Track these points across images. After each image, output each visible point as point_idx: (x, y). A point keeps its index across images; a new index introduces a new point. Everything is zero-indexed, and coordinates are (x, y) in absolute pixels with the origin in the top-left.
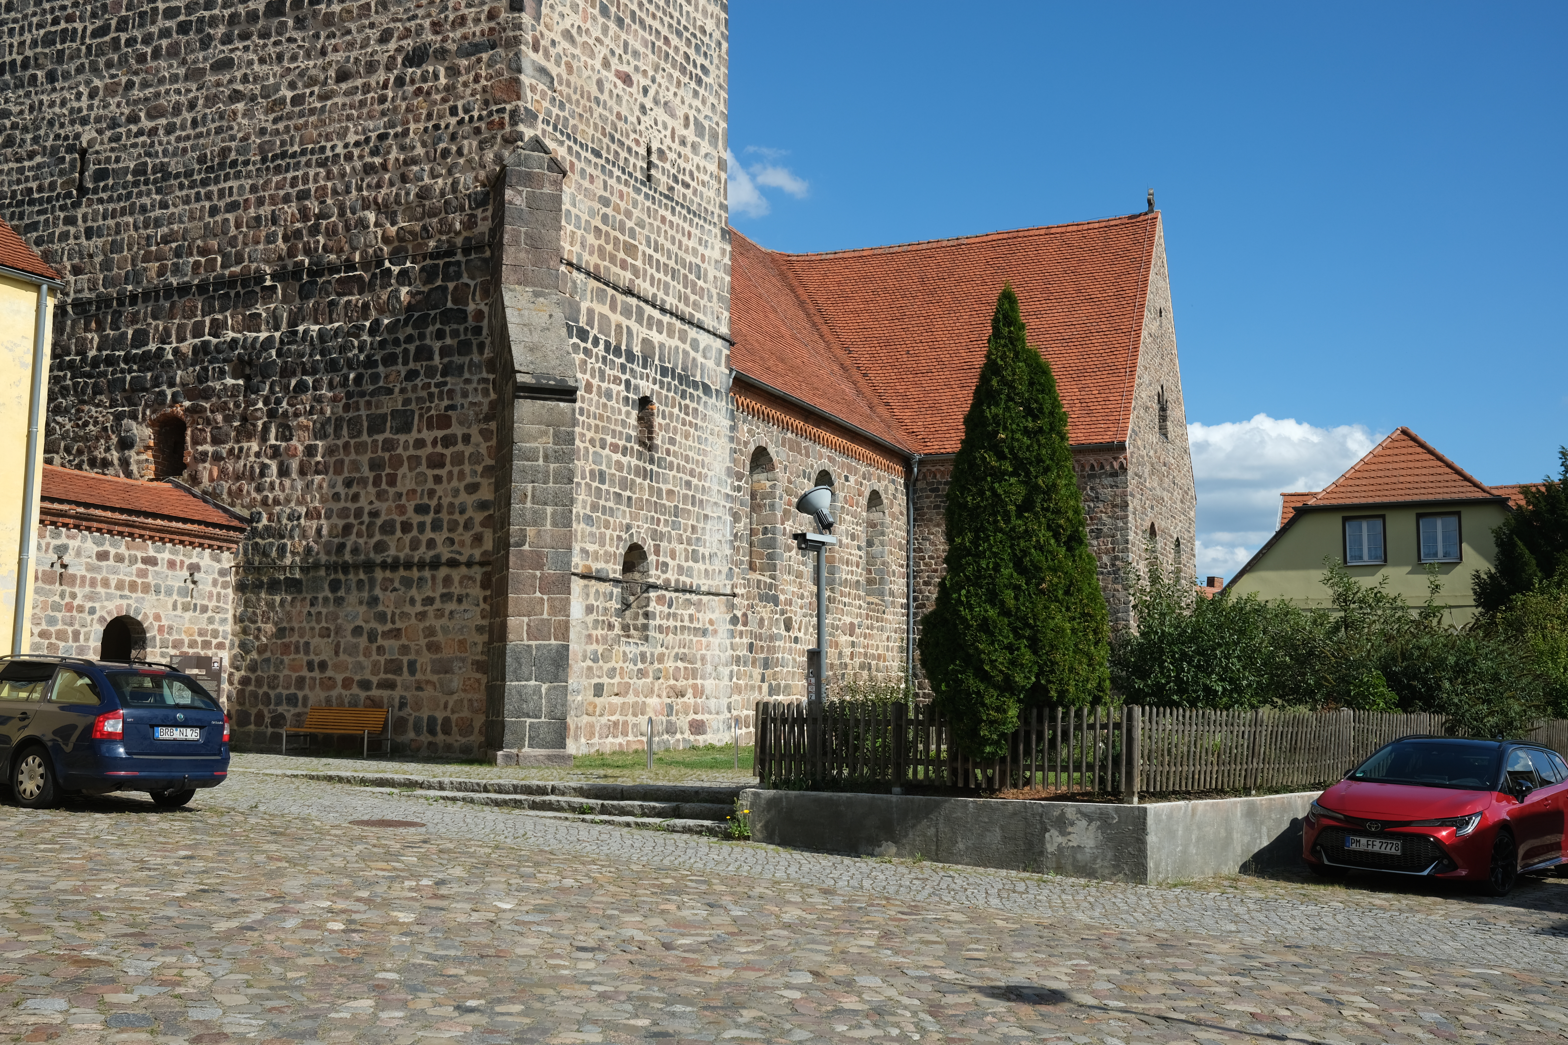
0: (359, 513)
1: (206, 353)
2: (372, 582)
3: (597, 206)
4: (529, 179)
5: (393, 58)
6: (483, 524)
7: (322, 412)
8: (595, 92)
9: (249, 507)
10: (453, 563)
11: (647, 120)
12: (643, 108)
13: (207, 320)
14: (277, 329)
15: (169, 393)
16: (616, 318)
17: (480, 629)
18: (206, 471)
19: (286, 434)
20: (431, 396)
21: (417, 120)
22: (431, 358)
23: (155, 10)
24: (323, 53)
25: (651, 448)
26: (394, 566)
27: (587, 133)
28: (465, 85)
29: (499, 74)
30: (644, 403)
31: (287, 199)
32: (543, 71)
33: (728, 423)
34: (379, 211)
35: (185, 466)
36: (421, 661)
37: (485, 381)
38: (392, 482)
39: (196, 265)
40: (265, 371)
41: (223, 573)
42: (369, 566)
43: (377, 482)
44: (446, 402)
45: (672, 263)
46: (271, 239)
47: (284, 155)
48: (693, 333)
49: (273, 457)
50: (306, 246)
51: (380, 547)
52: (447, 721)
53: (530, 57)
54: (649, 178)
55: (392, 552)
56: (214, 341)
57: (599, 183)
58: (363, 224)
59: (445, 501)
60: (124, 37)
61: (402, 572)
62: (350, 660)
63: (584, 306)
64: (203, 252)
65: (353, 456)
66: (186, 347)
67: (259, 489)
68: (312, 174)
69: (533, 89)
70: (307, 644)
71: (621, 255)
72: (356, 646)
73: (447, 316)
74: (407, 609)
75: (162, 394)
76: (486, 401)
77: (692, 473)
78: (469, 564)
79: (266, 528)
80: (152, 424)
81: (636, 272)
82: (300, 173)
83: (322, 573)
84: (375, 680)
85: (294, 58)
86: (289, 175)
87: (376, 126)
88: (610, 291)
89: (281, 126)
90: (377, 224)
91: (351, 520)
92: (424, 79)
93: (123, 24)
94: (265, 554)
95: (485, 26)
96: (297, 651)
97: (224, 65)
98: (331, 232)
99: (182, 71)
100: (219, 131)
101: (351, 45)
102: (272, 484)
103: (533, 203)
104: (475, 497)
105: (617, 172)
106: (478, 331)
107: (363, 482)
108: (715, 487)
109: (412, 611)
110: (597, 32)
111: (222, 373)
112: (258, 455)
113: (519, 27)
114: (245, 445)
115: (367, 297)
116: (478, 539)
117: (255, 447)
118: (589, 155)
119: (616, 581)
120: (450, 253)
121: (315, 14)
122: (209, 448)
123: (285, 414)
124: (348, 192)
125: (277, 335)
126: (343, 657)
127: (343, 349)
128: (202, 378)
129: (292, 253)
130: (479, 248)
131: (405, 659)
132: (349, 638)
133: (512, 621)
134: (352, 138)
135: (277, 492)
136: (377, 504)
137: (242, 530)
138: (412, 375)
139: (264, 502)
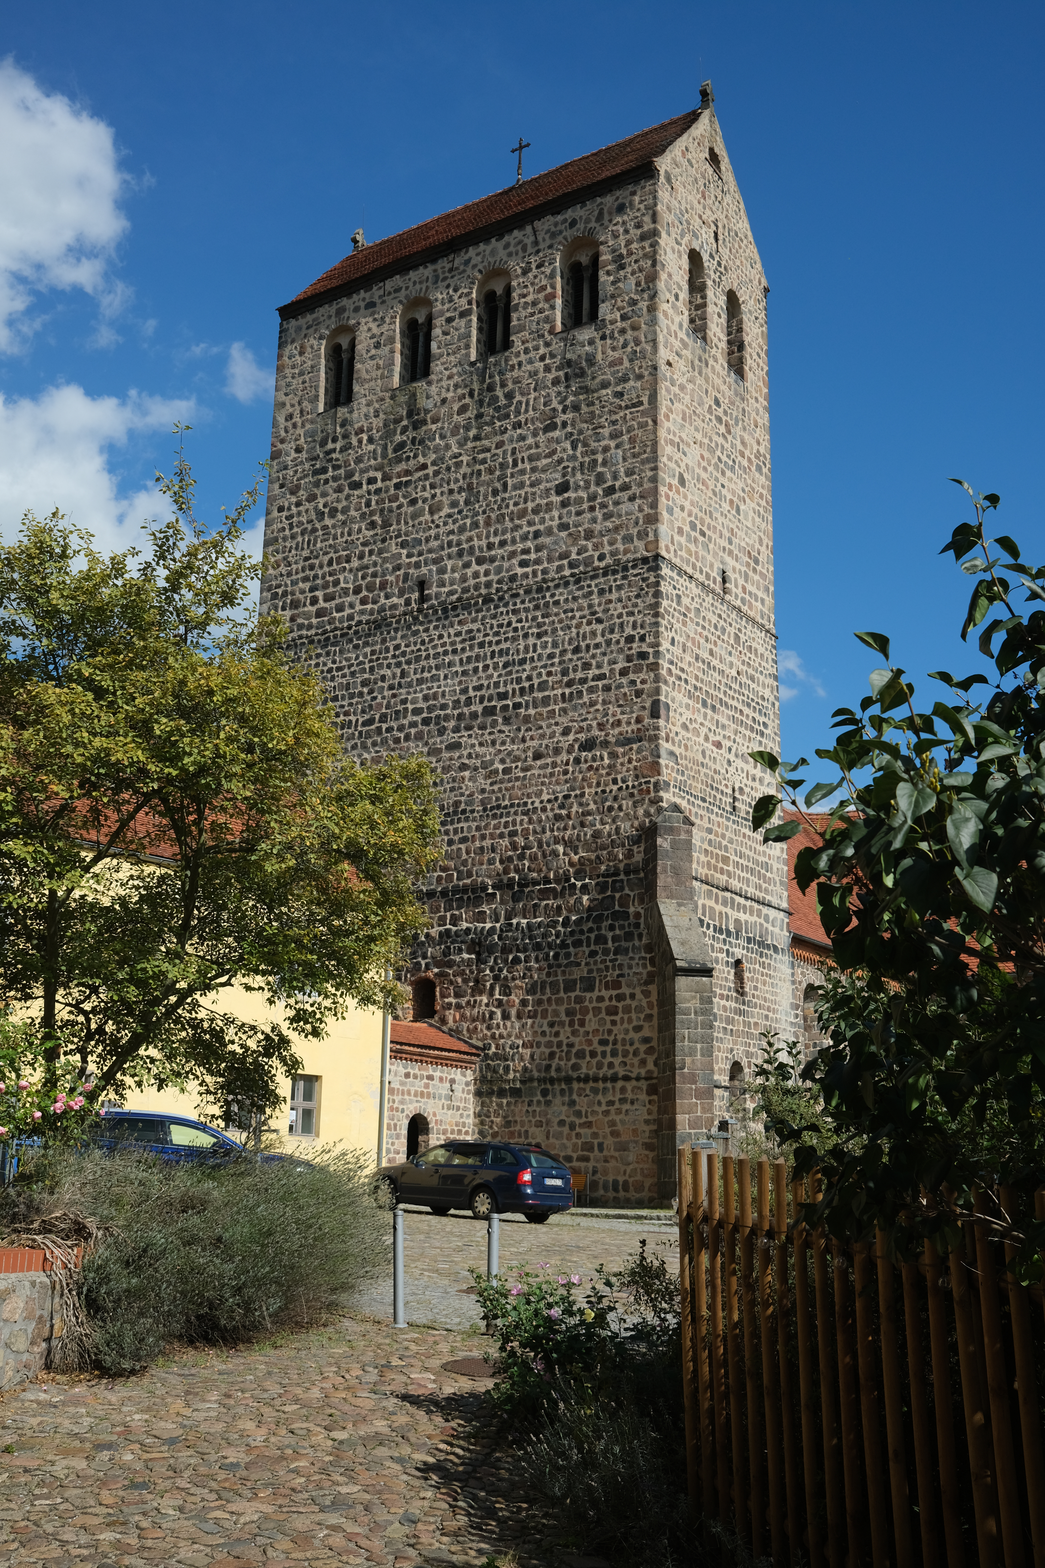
0: (559, 1045)
1: (449, 936)
2: (571, 1090)
3: (705, 834)
4: (671, 830)
5: (572, 746)
6: (646, 1052)
7: (531, 977)
8: (700, 758)
9: (482, 1040)
10: (626, 1078)
11: (732, 770)
12: (729, 762)
13: (448, 915)
14: (497, 921)
15: (423, 963)
16: (719, 908)
17: (647, 1122)
18: (451, 1016)
19: (506, 991)
20: (607, 968)
21: (590, 787)
22: (606, 943)
23: (406, 709)
24: (524, 740)
25: (743, 994)
26: (586, 1079)
27: (698, 787)
28: (622, 764)
29: (645, 758)
30: (738, 963)
31: (501, 836)
32: (672, 754)
33: (790, 971)
34: (566, 845)
35: (435, 1012)
36: (606, 1143)
37: (644, 958)
38: (582, 1023)
39: (439, 878)
40: (491, 949)
41: (467, 1084)
42: (568, 1080)
43: (571, 1024)
44: (617, 972)
45: (750, 865)
46: (491, 862)
47: (499, 807)
48: (765, 910)
49: (498, 1007)
50: (516, 867)
51: (575, 1067)
52: (626, 1183)
53: (664, 745)
54: (734, 808)
55: (584, 1070)
56: (454, 929)
57: (706, 819)
58: (555, 853)
59: (619, 1037)
60: (384, 726)
61: (591, 1084)
62: (557, 1142)
63: (700, 903)
64: (444, 869)
65: (554, 1007)
66: (434, 932)
67: (489, 1028)
68: (518, 819)
69: (667, 766)
70: (526, 1132)
71: (720, 865)
72: (561, 1133)
73: (616, 916)
74: (596, 1108)
75: (419, 963)
76: (645, 972)
77: (769, 1009)
78: (638, 1079)
79: (495, 1054)
80: (411, 984)
81: (729, 875)
82: (510, 819)
83: (536, 1084)
84: (575, 1156)
85: (503, 743)
86: (503, 820)
87: (562, 790)
88: (715, 890)
89: (496, 787)
90: (565, 854)
91: (555, 1049)
92: (594, 760)
93: (383, 718)
94: (495, 1071)
95: (634, 727)
96: (520, 1136)
97: (455, 746)
98: (533, 858)
99: (425, 750)
100: (452, 789)
101: (542, 736)
102: (498, 1025)
103: (674, 844)
104: (640, 1035)
105: (716, 810)
106: (637, 925)
107: (562, 1024)
108: (784, 1018)
109: (600, 1110)
110: (700, 720)
111: (460, 950)
112: (487, 1005)
113: (657, 728)
114: (478, 998)
115: (560, 902)
116: (643, 1062)
117: (485, 1000)
118: (700, 802)
119: (726, 1088)
120: (616, 873)
121: (517, 715)
122: (452, 1000)
123: (506, 978)
124: (544, 832)
125: (498, 925)
126: (552, 1140)
127: (545, 936)
128: (447, 953)
129: (506, 871)
130: (636, 871)
131: (596, 1142)
132: (556, 1127)
133: (679, 1117)
134: (545, 797)
135: (502, 1030)
136: (572, 1039)
137: (478, 1055)
138: (593, 954)
139: (493, 1036)
